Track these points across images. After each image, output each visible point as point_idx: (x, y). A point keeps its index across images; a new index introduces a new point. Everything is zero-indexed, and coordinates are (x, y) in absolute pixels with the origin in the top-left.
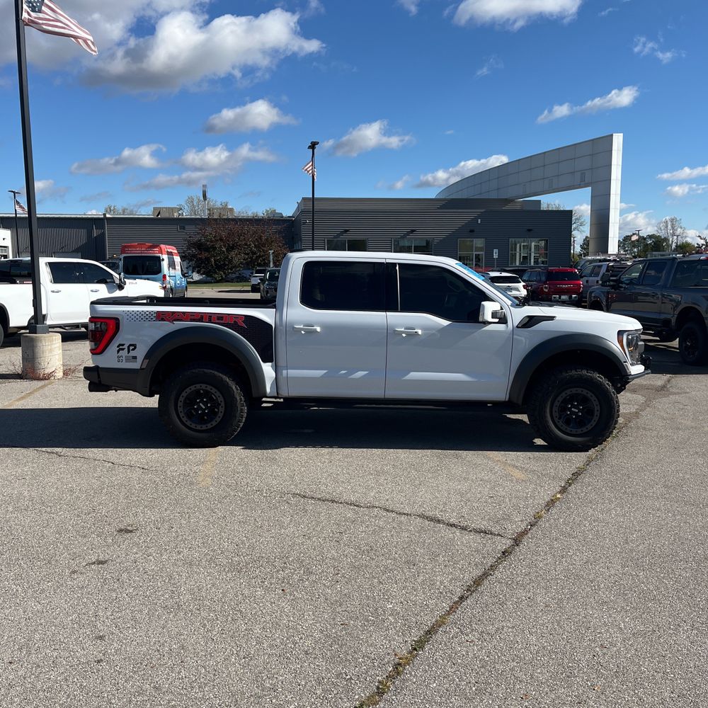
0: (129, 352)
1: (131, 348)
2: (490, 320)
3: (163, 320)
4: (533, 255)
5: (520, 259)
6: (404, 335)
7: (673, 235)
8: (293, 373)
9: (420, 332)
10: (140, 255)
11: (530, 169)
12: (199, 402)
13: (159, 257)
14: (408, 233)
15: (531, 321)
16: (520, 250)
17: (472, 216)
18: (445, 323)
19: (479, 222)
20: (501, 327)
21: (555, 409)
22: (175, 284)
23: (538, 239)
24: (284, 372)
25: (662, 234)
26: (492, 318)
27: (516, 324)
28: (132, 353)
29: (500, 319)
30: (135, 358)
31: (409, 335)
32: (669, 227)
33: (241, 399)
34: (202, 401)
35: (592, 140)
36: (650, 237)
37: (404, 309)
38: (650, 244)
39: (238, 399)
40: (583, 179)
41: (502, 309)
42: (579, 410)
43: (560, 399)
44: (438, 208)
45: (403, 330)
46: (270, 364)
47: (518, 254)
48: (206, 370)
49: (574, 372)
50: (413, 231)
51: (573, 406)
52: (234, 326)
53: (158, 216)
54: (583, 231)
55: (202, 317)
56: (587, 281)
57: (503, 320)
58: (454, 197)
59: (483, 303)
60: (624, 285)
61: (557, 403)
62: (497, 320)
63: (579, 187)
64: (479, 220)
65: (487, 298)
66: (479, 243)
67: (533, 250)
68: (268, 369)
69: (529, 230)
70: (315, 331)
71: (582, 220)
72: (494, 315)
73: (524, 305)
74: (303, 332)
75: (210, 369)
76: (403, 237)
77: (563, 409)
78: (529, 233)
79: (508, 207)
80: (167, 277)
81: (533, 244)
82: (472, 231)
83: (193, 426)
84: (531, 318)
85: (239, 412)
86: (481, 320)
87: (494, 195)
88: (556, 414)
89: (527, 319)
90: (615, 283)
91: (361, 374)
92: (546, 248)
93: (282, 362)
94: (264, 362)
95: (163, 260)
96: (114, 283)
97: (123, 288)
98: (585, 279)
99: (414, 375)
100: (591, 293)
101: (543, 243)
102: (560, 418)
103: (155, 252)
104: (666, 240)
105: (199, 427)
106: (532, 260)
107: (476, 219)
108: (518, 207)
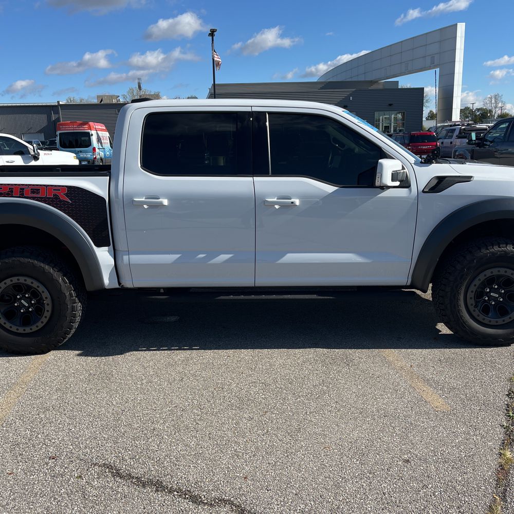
2: (390, 183)
4: (392, 125)
5: (383, 128)
6: (277, 207)
7: (496, 107)
8: (136, 259)
9: (297, 202)
10: (73, 131)
12: (20, 299)
13: (89, 133)
15: (440, 184)
16: (383, 121)
17: (346, 95)
18: (329, 188)
19: (351, 99)
20: (403, 192)
21: (470, 295)
22: (105, 155)
23: (396, 112)
24: (126, 258)
25: (488, 107)
26: (393, 180)
27: (421, 188)
29: (401, 181)
31: (283, 206)
32: (493, 101)
33: (71, 295)
34: (24, 297)
35: (441, 29)
36: (478, 110)
37: (277, 172)
38: (479, 115)
39: (67, 294)
40: (433, 62)
41: (403, 168)
42: (500, 295)
43: (477, 282)
44: (321, 89)
45: (275, 200)
46: (106, 248)
47: (381, 124)
48: (22, 260)
49: (496, 248)
51: (492, 290)
52: (54, 201)
53: (101, 102)
54: (428, 107)
55: (11, 190)
56: (442, 143)
57: (405, 183)
58: (331, 80)
59: (380, 161)
60: (488, 143)
61: (473, 288)
62: (397, 184)
63: (430, 68)
64: (351, 98)
65: (385, 155)
67: (393, 120)
68: (103, 255)
69: (390, 105)
70: (161, 205)
71: (428, 98)
72: (394, 177)
73: (431, 163)
74: (145, 206)
75: (27, 257)
77: (479, 295)
78: (390, 107)
79: (373, 87)
80: (97, 149)
81: (393, 116)
82: (345, 106)
83: (14, 329)
84: (441, 179)
85: (69, 311)
86: (377, 184)
87: (361, 78)
88: (471, 302)
89: (436, 181)
90: (480, 142)
91: (224, 257)
92: (403, 119)
93: (121, 246)
94: (98, 245)
95: (92, 135)
96: (30, 154)
97: (39, 159)
98: (441, 141)
99: (291, 257)
100: (456, 151)
101: (400, 116)
102: (476, 306)
103: (85, 129)
104: (491, 111)
105: (21, 330)
106: (392, 129)
107: (349, 96)
108: (381, 87)
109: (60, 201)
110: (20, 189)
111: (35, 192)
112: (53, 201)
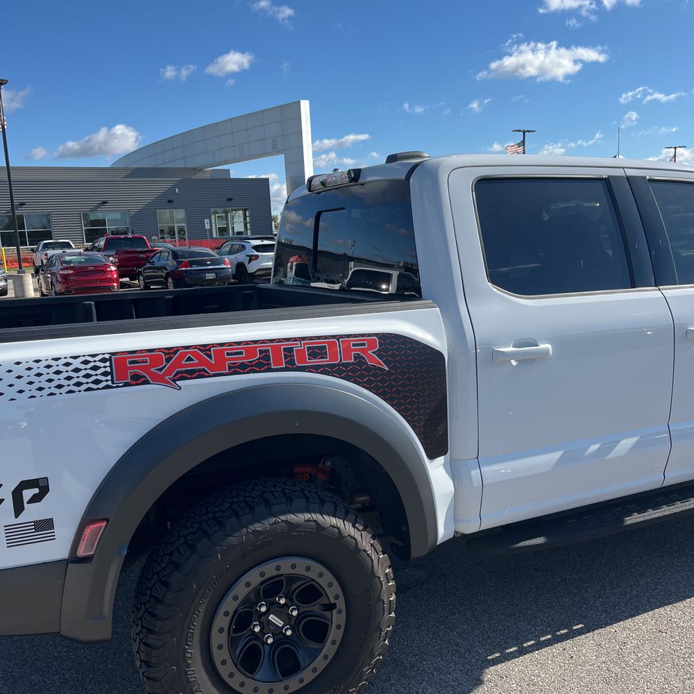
0: (19, 508)
1: (28, 494)
3: (138, 380)
11: (218, 136)
12: (267, 613)
14: (99, 205)
17: (168, 185)
19: (177, 191)
28: (33, 512)
30: (45, 525)
34: (274, 608)
35: (280, 107)
40: (275, 147)
44: (126, 177)
46: (443, 459)
50: (104, 203)
55: (265, 355)
63: (271, 153)
64: (177, 189)
66: (180, 214)
68: (438, 476)
69: (230, 200)
70: (541, 357)
74: (514, 363)
76: (94, 210)
78: (230, 202)
79: (199, 176)
82: (170, 201)
87: (180, 164)
107: (173, 188)
108: (208, 177)
109: (369, 368)
110: (284, 349)
111: (319, 354)
112: (353, 370)
